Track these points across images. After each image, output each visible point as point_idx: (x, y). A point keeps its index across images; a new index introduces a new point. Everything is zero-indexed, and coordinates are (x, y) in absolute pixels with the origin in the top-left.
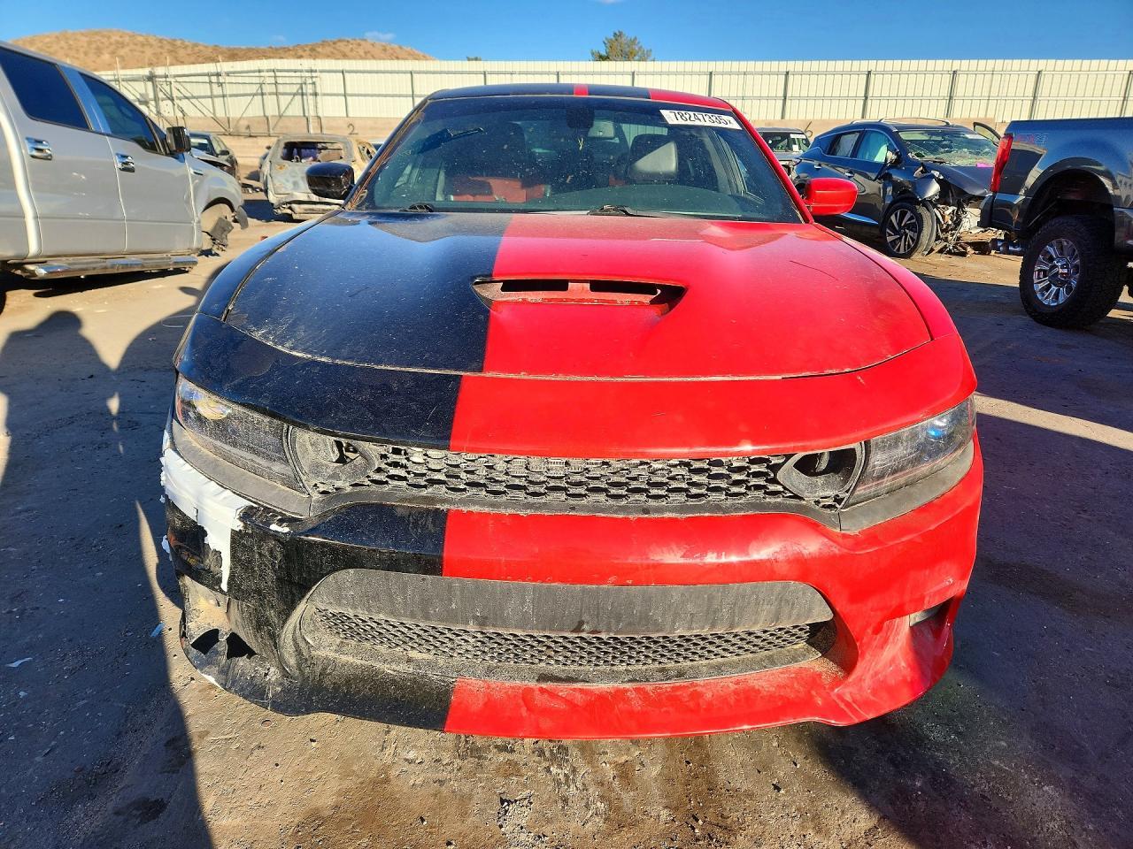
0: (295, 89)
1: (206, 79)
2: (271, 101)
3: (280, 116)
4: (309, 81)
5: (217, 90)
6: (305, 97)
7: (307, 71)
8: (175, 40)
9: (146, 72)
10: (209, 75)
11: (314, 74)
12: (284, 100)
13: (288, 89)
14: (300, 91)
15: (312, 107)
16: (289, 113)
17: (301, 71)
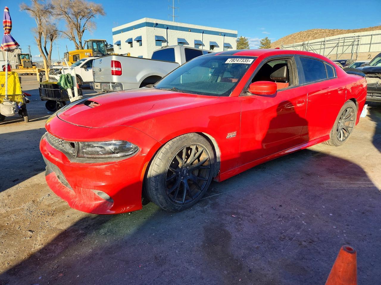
0: (350, 43)
1: (320, 43)
2: (340, 49)
3: (342, 53)
4: (357, 40)
5: (323, 46)
6: (353, 46)
7: (357, 37)
8: (335, 30)
9: (302, 43)
10: (321, 42)
11: (359, 37)
12: (345, 48)
13: (348, 44)
14: (352, 44)
15: (355, 49)
16: (346, 52)
17: (354, 37)
